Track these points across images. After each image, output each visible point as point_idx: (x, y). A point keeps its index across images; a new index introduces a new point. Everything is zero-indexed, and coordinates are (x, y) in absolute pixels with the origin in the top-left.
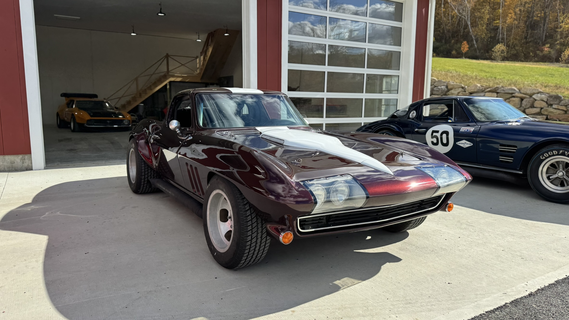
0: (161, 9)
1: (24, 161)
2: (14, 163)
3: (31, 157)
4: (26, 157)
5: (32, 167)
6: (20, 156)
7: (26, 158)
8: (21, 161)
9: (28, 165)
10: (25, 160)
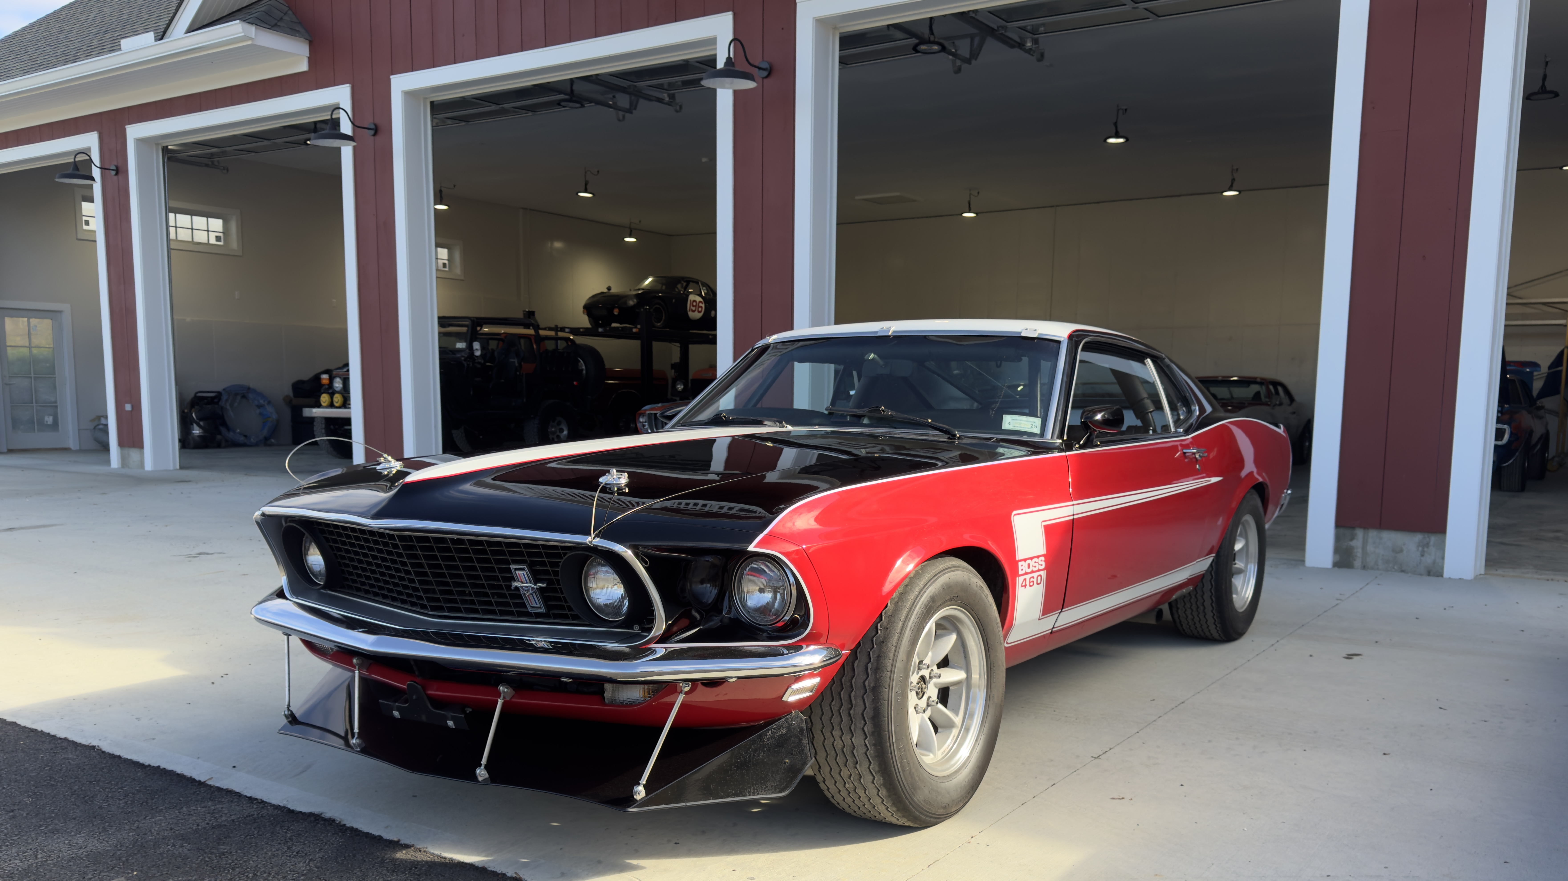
0: (1545, 78)
1: (1426, 549)
2: (1401, 551)
3: (1444, 542)
4: (1433, 539)
5: (1442, 568)
6: (1418, 537)
7: (1432, 543)
8: (1418, 550)
9: (1434, 562)
10: (1428, 547)
